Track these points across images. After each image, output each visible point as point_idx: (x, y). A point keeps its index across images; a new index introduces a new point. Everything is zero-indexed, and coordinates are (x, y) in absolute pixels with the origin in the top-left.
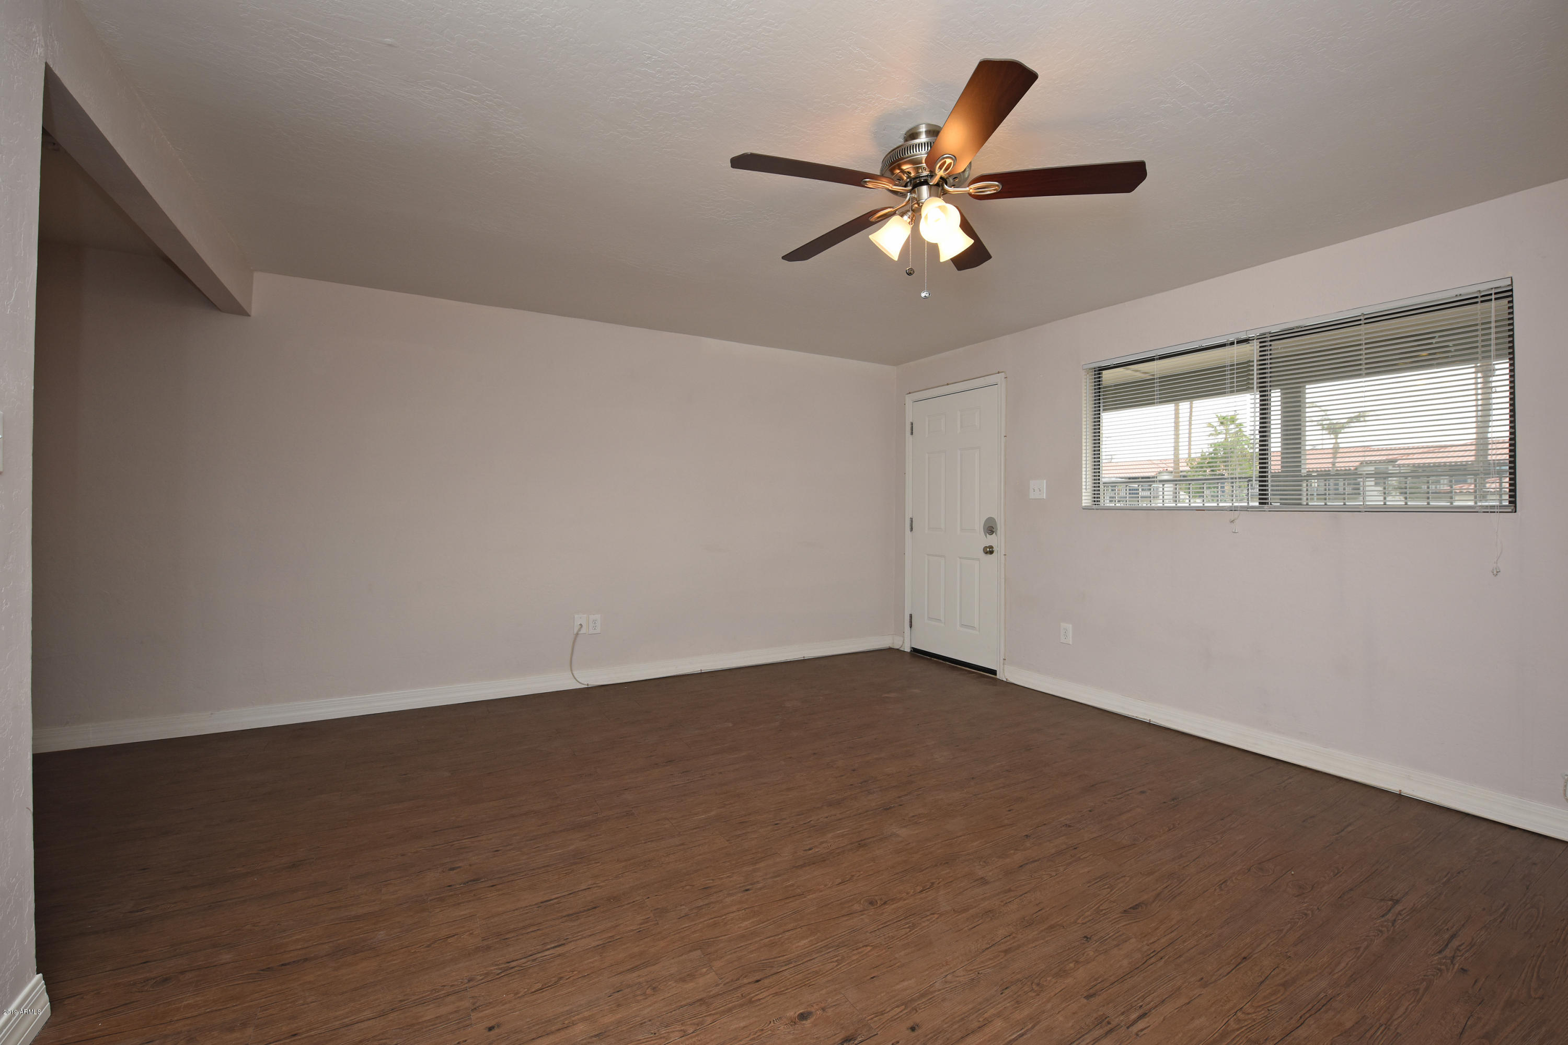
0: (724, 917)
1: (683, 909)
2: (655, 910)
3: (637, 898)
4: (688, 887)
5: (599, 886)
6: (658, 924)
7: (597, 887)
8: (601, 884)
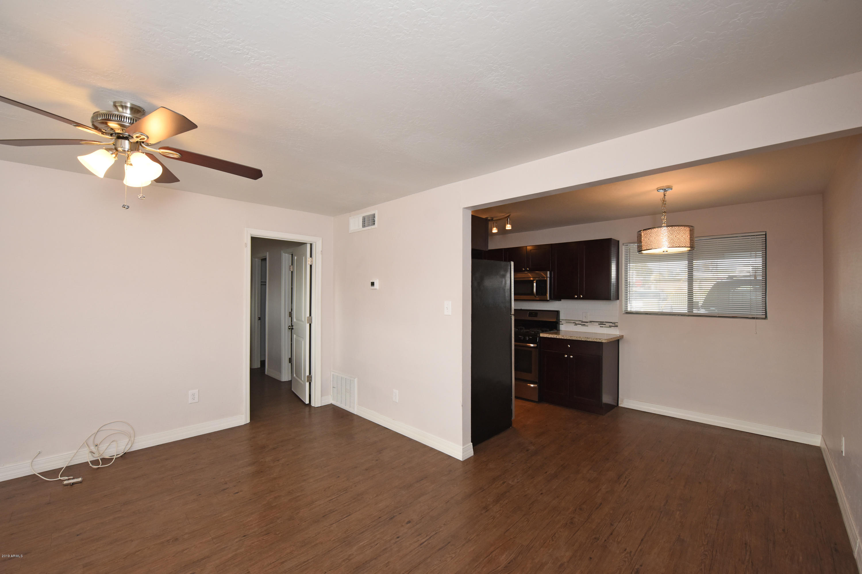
0: (260, 520)
1: (280, 521)
2: (294, 519)
3: (304, 523)
4: (278, 533)
5: (326, 526)
6: (292, 513)
7: (327, 526)
8: (326, 528)
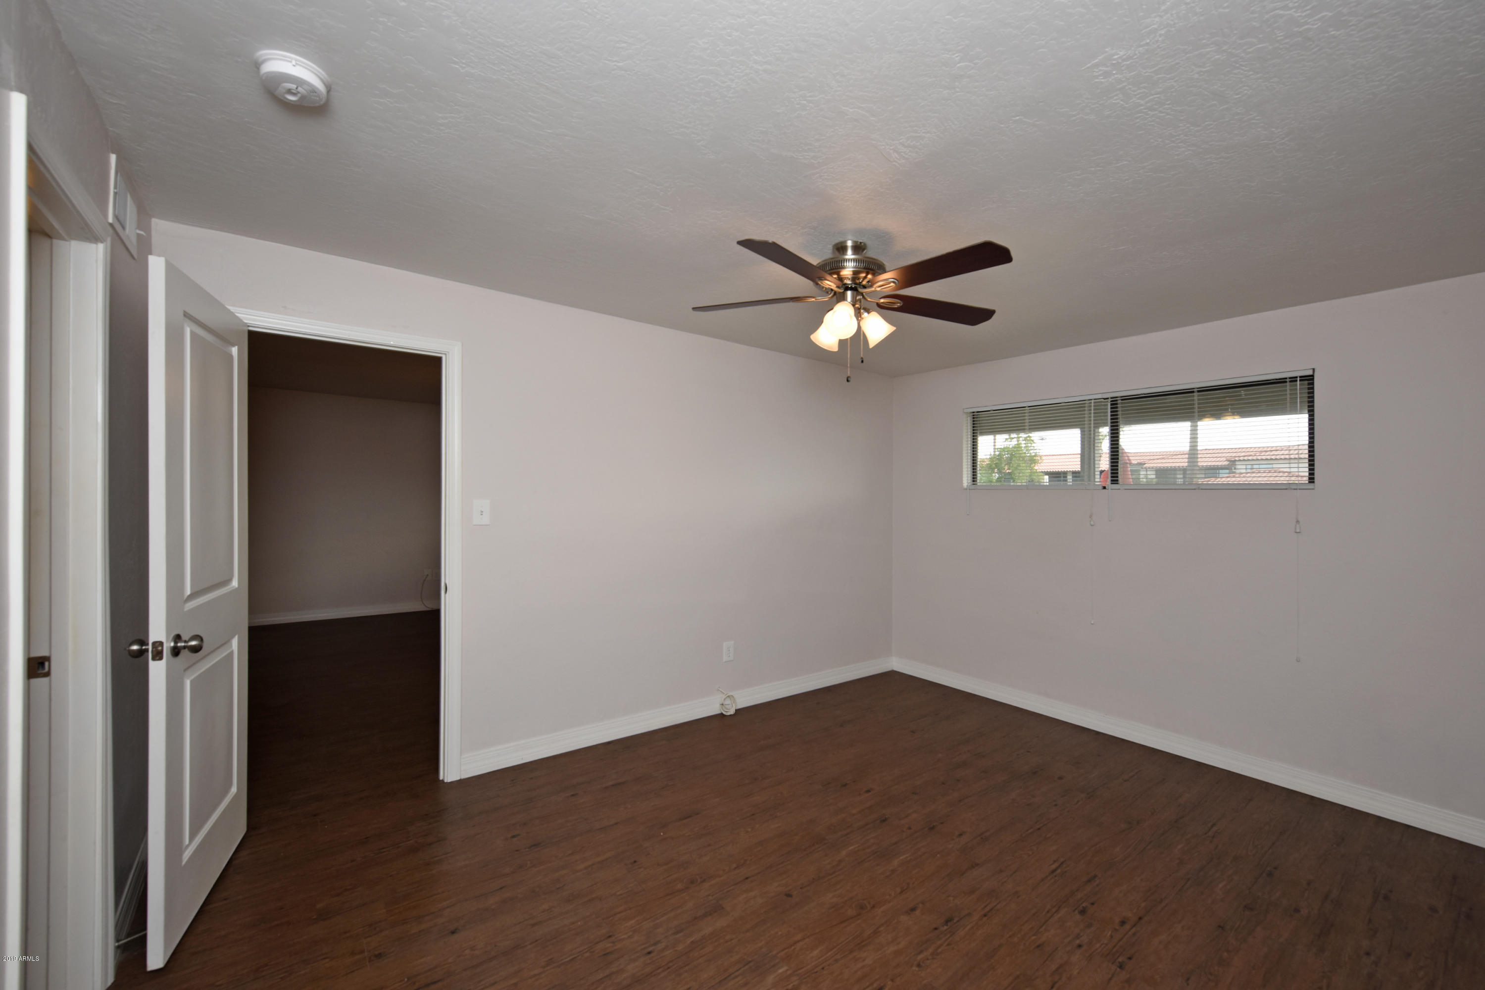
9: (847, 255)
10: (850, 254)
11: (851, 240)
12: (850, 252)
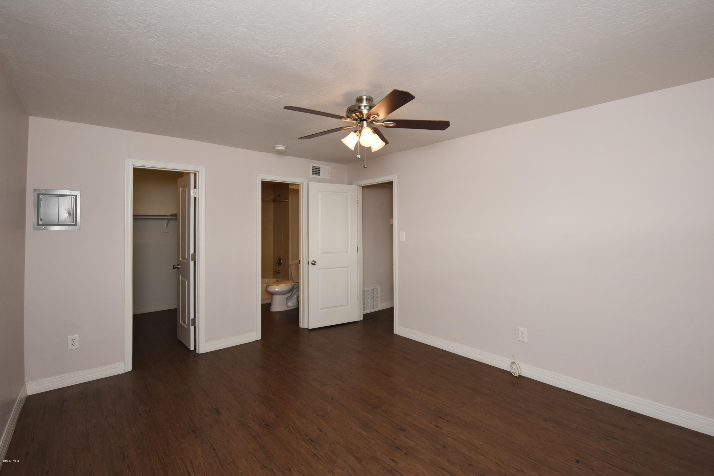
9: (363, 103)
10: (365, 103)
11: (365, 96)
12: (365, 102)
